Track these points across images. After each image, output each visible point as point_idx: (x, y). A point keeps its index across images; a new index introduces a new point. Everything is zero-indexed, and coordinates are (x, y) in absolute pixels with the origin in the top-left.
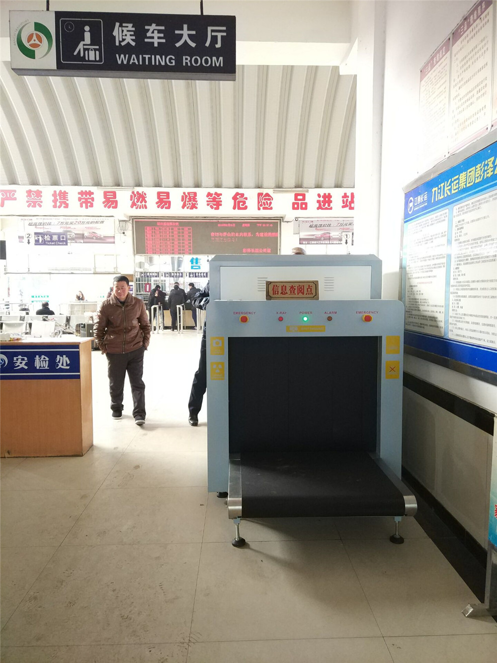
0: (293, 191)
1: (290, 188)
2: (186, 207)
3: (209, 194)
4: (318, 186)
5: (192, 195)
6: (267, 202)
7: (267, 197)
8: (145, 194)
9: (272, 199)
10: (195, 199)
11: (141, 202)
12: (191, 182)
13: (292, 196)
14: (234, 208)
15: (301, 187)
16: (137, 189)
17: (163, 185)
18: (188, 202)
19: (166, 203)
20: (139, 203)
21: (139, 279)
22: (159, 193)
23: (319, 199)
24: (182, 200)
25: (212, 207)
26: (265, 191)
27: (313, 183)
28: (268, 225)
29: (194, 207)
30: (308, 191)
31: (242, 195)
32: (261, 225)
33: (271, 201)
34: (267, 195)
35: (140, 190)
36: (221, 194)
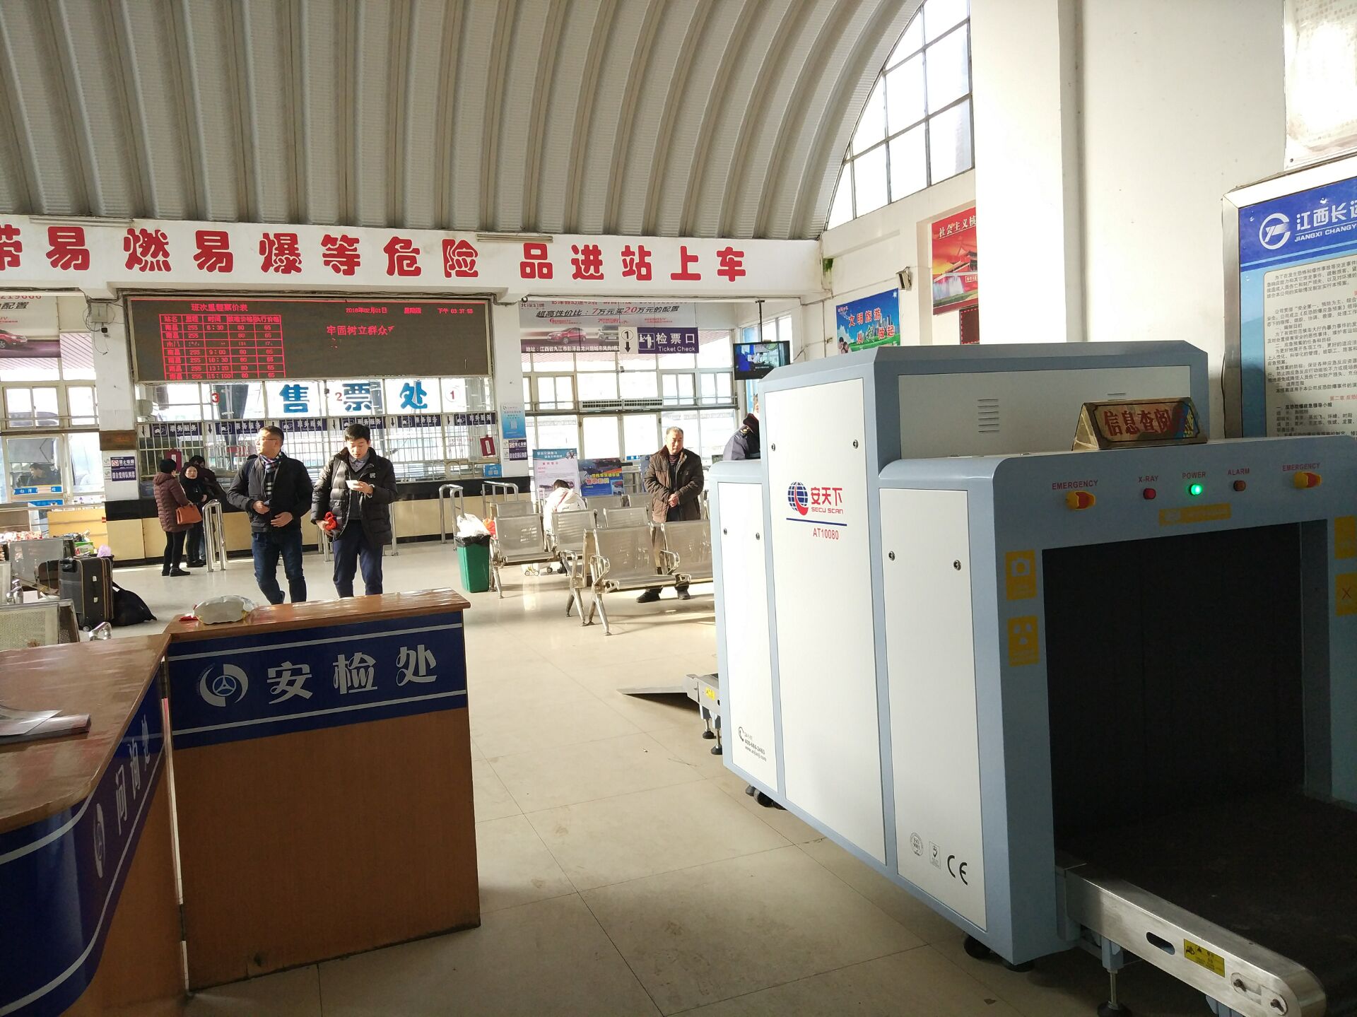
0: (520, 239)
1: (514, 232)
2: (272, 269)
3: (328, 240)
4: (571, 230)
5: (286, 241)
6: (464, 260)
7: (464, 250)
8: (164, 236)
9: (476, 255)
10: (293, 250)
11: (154, 255)
12: (281, 209)
13: (519, 248)
14: (391, 272)
15: (535, 231)
16: (141, 224)
17: (210, 216)
18: (276, 255)
19: (220, 257)
20: (149, 258)
21: (149, 440)
22: (200, 235)
23: (575, 256)
24: (262, 252)
25: (337, 269)
26: (459, 237)
27: (559, 223)
28: (462, 311)
29: (291, 267)
30: (551, 240)
31: (407, 243)
32: (446, 310)
33: (474, 258)
34: (464, 244)
35: (150, 226)
36: (357, 241)
